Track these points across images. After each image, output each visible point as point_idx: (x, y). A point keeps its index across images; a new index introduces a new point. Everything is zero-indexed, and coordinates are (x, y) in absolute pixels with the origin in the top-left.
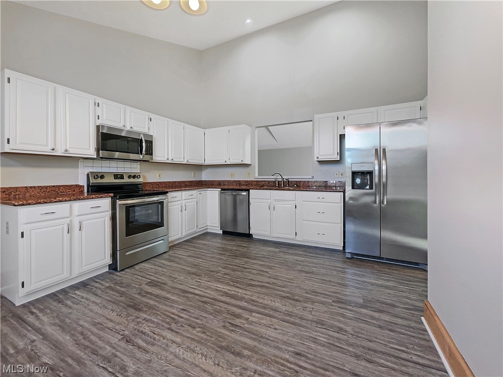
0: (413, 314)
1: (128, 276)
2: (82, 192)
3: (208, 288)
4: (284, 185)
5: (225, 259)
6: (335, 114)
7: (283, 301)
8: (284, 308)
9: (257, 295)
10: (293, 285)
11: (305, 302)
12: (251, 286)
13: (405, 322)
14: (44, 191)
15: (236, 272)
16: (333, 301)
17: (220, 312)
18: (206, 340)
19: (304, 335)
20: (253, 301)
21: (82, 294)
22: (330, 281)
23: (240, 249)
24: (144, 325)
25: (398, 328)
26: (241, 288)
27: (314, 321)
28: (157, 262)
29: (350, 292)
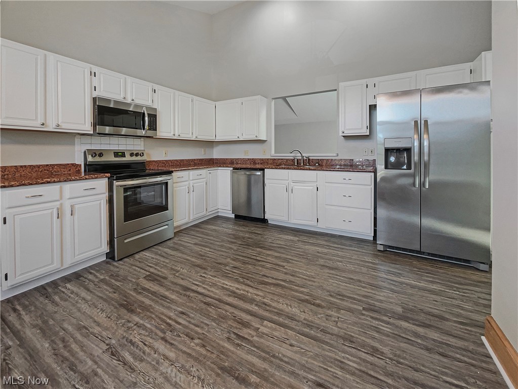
0: (471, 331)
1: (127, 268)
2: (79, 172)
3: (214, 285)
4: (304, 164)
5: (235, 248)
6: (364, 82)
7: (301, 305)
8: (303, 316)
9: (271, 296)
10: (314, 284)
11: (329, 309)
12: (263, 284)
13: (460, 343)
14: (36, 171)
15: (247, 266)
16: (364, 309)
17: (224, 318)
18: (205, 356)
19: (327, 356)
20: (266, 305)
21: (73, 288)
22: (360, 281)
23: (253, 236)
24: (135, 332)
25: (453, 351)
26: (252, 287)
27: (341, 337)
28: (160, 250)
29: (384, 296)
